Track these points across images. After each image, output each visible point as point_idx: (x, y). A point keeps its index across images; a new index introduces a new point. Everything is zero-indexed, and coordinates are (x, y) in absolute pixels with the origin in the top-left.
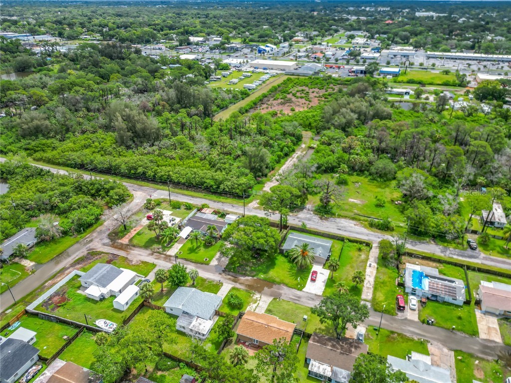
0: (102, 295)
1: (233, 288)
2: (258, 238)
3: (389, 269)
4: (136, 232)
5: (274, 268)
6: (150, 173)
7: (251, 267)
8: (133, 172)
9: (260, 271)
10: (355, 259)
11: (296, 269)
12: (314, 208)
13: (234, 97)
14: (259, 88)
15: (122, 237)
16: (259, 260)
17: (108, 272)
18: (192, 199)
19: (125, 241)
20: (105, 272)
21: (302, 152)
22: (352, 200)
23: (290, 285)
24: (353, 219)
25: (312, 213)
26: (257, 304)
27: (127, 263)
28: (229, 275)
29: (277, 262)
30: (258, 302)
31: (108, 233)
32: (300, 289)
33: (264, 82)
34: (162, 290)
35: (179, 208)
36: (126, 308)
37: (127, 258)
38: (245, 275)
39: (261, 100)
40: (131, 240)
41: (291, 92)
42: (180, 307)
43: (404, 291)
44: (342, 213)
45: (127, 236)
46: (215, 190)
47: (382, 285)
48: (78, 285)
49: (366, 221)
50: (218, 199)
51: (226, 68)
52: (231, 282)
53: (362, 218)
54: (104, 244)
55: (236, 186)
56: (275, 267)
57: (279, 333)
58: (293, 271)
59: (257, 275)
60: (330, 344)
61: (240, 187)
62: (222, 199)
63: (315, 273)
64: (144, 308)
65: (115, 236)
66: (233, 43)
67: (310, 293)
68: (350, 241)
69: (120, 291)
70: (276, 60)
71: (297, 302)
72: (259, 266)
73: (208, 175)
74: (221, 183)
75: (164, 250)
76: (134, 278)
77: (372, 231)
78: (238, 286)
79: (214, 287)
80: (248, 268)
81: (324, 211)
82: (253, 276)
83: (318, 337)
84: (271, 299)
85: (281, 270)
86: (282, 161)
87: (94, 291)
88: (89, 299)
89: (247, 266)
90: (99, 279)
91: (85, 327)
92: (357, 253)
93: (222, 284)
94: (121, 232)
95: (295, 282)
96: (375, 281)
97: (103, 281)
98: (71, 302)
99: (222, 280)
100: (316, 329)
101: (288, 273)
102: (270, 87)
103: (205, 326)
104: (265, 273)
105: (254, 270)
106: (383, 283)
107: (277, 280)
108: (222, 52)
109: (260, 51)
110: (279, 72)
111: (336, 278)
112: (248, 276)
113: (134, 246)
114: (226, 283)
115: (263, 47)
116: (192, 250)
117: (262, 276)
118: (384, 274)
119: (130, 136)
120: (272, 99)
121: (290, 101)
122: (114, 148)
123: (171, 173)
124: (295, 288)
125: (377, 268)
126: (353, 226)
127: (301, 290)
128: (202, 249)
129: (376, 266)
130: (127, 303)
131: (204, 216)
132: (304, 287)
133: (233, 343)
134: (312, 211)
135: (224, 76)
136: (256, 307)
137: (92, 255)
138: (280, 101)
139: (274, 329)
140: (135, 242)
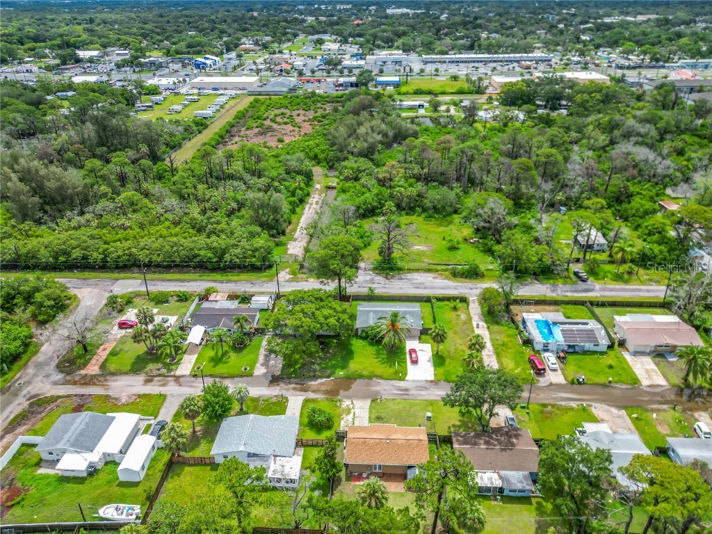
0: (91, 465)
1: (306, 401)
2: (326, 318)
3: (502, 325)
4: (107, 352)
5: (353, 358)
6: (96, 256)
7: (318, 364)
8: (62, 259)
9: (335, 367)
10: (454, 322)
11: (385, 352)
12: (372, 266)
13: (186, 130)
14: (218, 115)
15: (85, 365)
16: (328, 352)
17: (87, 424)
18: (182, 284)
19: (93, 369)
20: (82, 426)
21: (320, 195)
22: (416, 247)
23: (385, 375)
24: (429, 271)
25: (371, 272)
26: (352, 415)
27: (112, 404)
28: (290, 383)
29: (353, 348)
30: (352, 411)
31: (54, 364)
32: (403, 378)
33: (222, 107)
34: (194, 432)
35: (167, 302)
36: (142, 475)
37: (108, 397)
38: (315, 377)
39: (227, 132)
40: (103, 366)
41: (268, 118)
42: (242, 448)
43: (534, 350)
44: (412, 265)
45: (93, 361)
46: (217, 265)
47: (504, 348)
48: (35, 460)
49: (446, 270)
50: (224, 278)
51: (154, 91)
52: (299, 393)
53: (439, 268)
54: (55, 383)
55: (250, 252)
56: (355, 356)
57: (409, 446)
58: (383, 356)
59: (334, 373)
60: (482, 441)
61: (257, 254)
62: (231, 276)
63: (413, 351)
64: (175, 467)
65: (70, 364)
66: (150, 57)
67: (418, 381)
68: (439, 299)
69: (123, 452)
70: (227, 76)
71: (406, 397)
72: (330, 360)
73: (200, 244)
74: (224, 252)
75: (169, 370)
76: (137, 424)
77: (459, 282)
78: (311, 395)
79: (277, 407)
80: (316, 367)
81: (387, 266)
82: (328, 377)
83: (461, 437)
84: (368, 402)
85: (364, 358)
86: (298, 210)
87: (74, 462)
88: (65, 479)
89: (313, 363)
90: (76, 440)
91: (81, 526)
92: (453, 314)
93: (287, 399)
94: (80, 357)
95: (391, 370)
96: (493, 345)
97: (86, 442)
98: (33, 491)
99: (285, 393)
100: (449, 427)
101: (376, 360)
102: (234, 112)
103: (291, 466)
104: (343, 367)
105: (326, 368)
106: (503, 345)
107: (365, 373)
108: (137, 70)
109: (198, 66)
110: (239, 92)
111: (442, 352)
112: (321, 377)
113: (113, 374)
114: (293, 395)
115: (200, 59)
116: (216, 361)
117: (341, 373)
118: (500, 333)
119: (39, 203)
120: (244, 128)
121: (270, 129)
122: (13, 226)
123: (133, 250)
124: (394, 379)
125: (488, 328)
126: (432, 280)
127: (404, 380)
128: (232, 355)
129: (485, 325)
130: (143, 468)
131: (217, 306)
132: (406, 374)
133: (344, 479)
134: (370, 270)
135: (157, 103)
136: (353, 419)
137: (39, 405)
138: (256, 130)
139: (400, 442)
140: (112, 367)
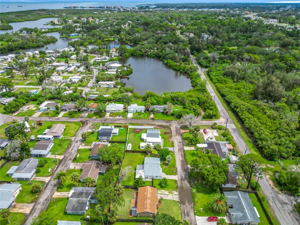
0: (143, 139)
1: (175, 181)
7: (197, 183)
9: (197, 188)
19: (183, 131)
20: (154, 133)
26: (169, 194)
27: (169, 138)
29: (212, 194)
30: (171, 194)
32: (195, 214)
34: (157, 155)
35: (224, 137)
37: (172, 137)
38: (190, 183)
42: (145, 162)
52: (180, 178)
54: (176, 127)
56: (207, 195)
58: (210, 206)
59: (194, 188)
64: (145, 154)
65: (184, 127)
67: (195, 221)
72: (201, 186)
75: (186, 145)
76: (159, 143)
78: (179, 182)
79: (171, 172)
80: (196, 182)
82: (191, 186)
84: (178, 200)
85: (206, 199)
89: (198, 180)
93: (176, 175)
97: (149, 135)
98: (138, 134)
99: (179, 174)
101: (206, 203)
104: (198, 191)
105: (196, 185)
107: (196, 199)
113: (181, 135)
114: (178, 177)
116: (193, 154)
117: (194, 191)
131: (223, 147)
132: (199, 216)
139: (146, 202)
140: (184, 134)
